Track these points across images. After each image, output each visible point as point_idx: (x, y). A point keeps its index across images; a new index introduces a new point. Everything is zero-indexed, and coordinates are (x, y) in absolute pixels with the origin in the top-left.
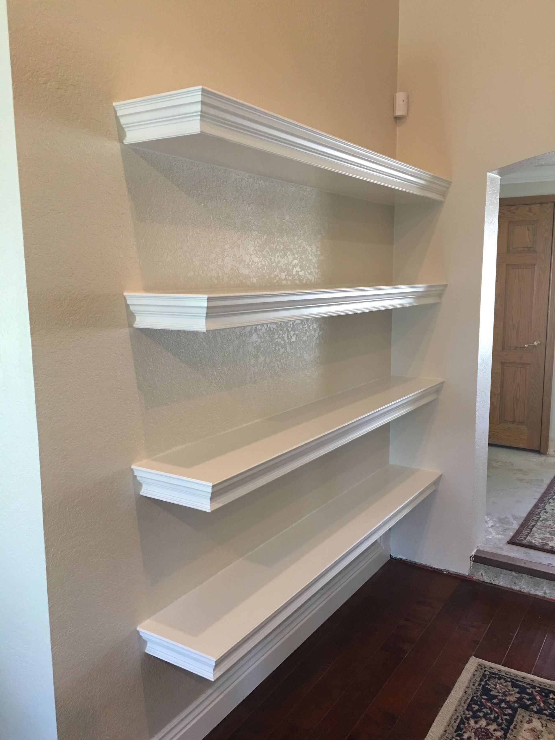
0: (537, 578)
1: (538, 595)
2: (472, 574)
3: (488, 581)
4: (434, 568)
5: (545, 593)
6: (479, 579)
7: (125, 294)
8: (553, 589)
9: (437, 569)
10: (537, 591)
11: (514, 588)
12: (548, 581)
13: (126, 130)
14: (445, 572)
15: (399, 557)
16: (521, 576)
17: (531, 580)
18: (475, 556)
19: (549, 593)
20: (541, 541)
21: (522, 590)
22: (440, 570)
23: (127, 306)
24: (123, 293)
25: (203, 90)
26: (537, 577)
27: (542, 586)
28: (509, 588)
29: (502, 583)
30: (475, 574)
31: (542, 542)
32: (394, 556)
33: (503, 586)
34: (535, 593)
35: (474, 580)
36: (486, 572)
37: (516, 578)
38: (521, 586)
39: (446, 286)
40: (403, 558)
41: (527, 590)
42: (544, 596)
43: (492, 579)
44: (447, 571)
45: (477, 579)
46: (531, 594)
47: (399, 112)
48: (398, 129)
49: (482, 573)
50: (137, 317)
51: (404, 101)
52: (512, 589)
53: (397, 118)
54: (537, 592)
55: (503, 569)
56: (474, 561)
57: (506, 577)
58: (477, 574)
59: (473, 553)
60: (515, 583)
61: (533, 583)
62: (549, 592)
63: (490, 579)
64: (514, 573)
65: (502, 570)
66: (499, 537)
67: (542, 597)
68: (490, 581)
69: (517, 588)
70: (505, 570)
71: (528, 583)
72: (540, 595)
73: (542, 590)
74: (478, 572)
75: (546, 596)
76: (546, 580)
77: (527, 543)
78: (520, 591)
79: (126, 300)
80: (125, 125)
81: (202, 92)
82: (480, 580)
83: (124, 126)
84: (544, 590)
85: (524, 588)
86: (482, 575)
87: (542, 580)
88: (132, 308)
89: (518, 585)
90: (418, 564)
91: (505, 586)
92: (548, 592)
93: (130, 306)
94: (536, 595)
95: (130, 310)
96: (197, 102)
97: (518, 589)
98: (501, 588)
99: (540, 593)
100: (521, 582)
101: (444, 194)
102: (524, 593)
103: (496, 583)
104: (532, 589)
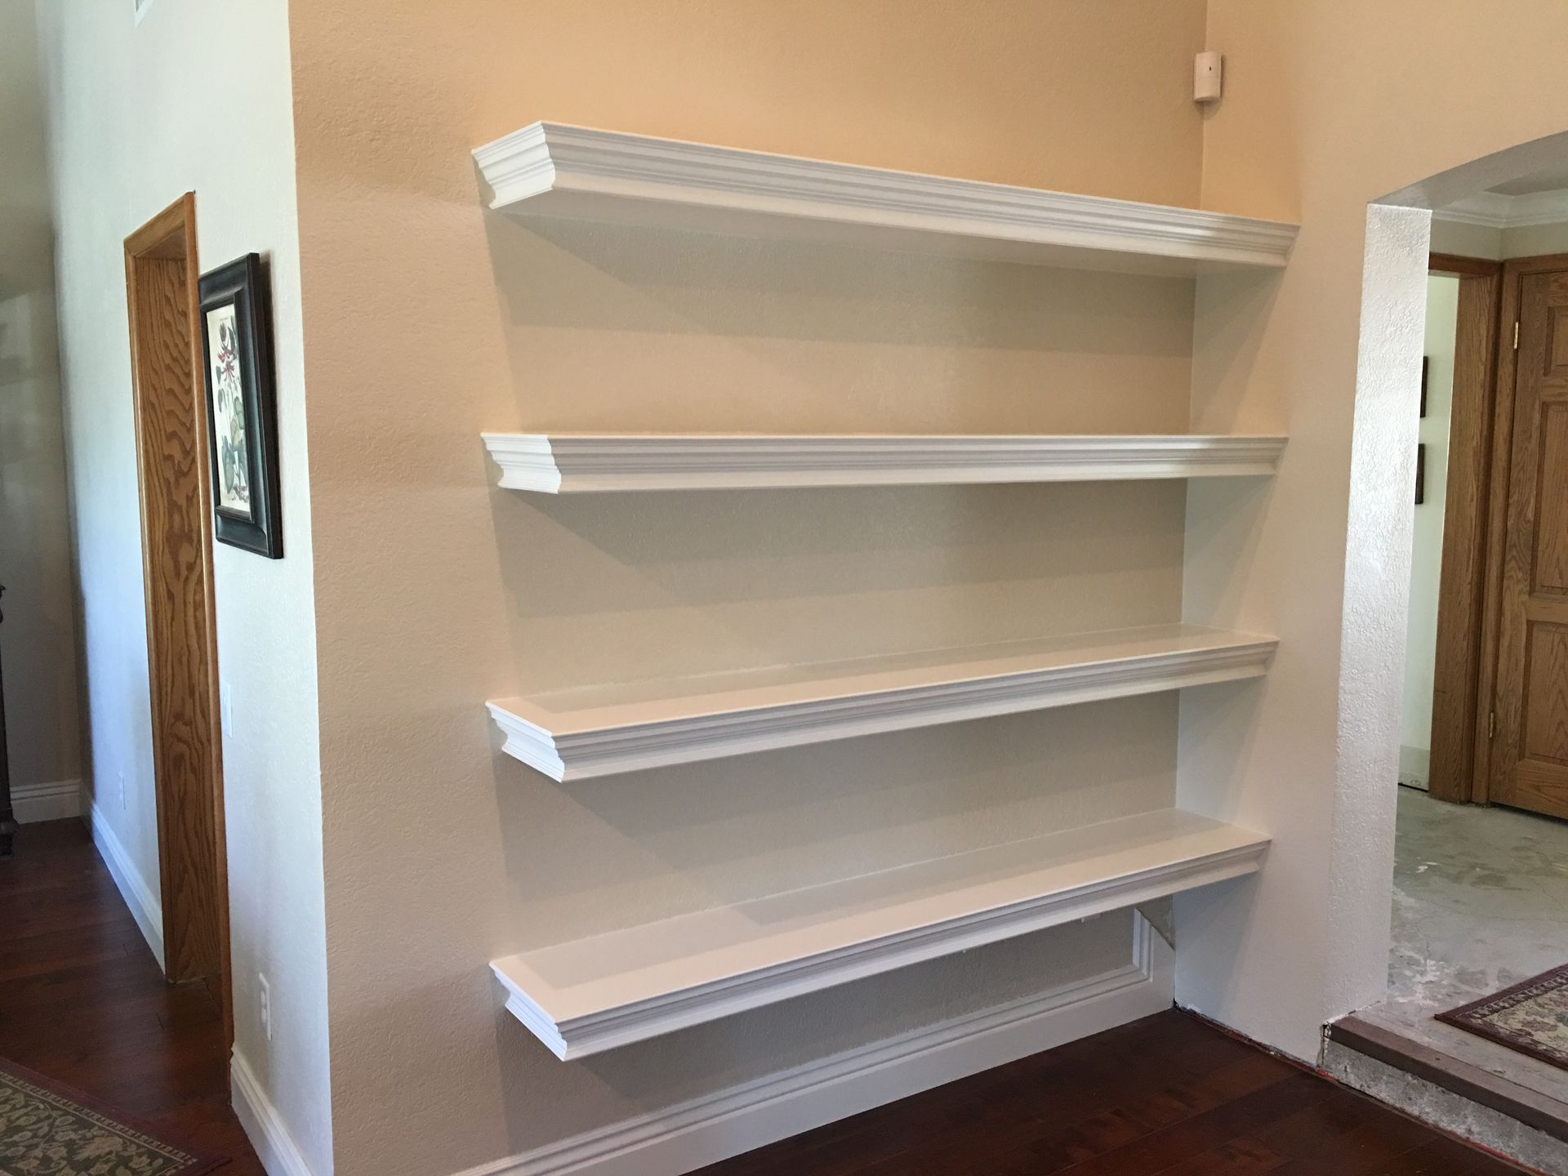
0: (1455, 1095)
1: (1454, 1134)
2: (1327, 1066)
3: (1358, 1087)
4: (1255, 1042)
5: (1469, 1131)
6: (1340, 1078)
7: (483, 435)
8: (1486, 1125)
9: (1259, 1044)
10: (1454, 1124)
11: (1409, 1109)
12: (1477, 1105)
13: (494, 187)
14: (1272, 1053)
15: (1189, 1007)
16: (1424, 1085)
17: (1441, 1097)
18: (1334, 1027)
19: (1479, 1134)
20: (1519, 1026)
21: (1424, 1117)
22: (1265, 1047)
23: (488, 454)
24: (479, 434)
25: (546, 127)
26: (1455, 1093)
27: (1465, 1114)
28: (1395, 1108)
29: (1383, 1096)
30: (1333, 1066)
31: (1520, 1030)
32: (1180, 1004)
33: (1386, 1101)
34: (1449, 1128)
35: (1329, 1079)
36: (1353, 1066)
37: (1414, 1087)
38: (1423, 1108)
39: (1285, 440)
40: (1198, 1010)
41: (1433, 1118)
42: (1468, 1138)
43: (1364, 1084)
44: (1279, 1052)
45: (1336, 1077)
46: (1440, 1129)
47: (1203, 91)
48: (1206, 125)
49: (1346, 1067)
50: (505, 471)
51: (1210, 69)
52: (1403, 1111)
53: (1203, 104)
54: (1454, 1126)
55: (1387, 1063)
56: (1332, 1038)
57: (1392, 1083)
58: (1336, 1066)
59: (1332, 1021)
60: (1410, 1099)
61: (1446, 1105)
62: (1478, 1129)
63: (1361, 1083)
64: (1409, 1077)
65: (1386, 1066)
66: (1426, 1003)
67: (1463, 1140)
68: (1361, 1086)
69: (1414, 1110)
70: (1390, 1067)
71: (1436, 1102)
72: (1459, 1133)
73: (1464, 1123)
74: (1339, 1063)
75: (1471, 1137)
76: (1472, 1102)
77: (1482, 1027)
78: (1417, 1118)
79: (484, 444)
80: (490, 180)
81: (544, 128)
82: (1342, 1081)
83: (490, 183)
84: (1468, 1123)
85: (1428, 1113)
86: (1346, 1071)
87: (1465, 1100)
88: (495, 457)
89: (1416, 1104)
90: (1225, 1029)
91: (1391, 1102)
92: (1475, 1129)
93: (493, 455)
94: (1451, 1132)
95: (492, 459)
96: (542, 144)
97: (1416, 1113)
98: (1380, 1104)
99: (1460, 1130)
100: (1422, 1098)
101: (1285, 252)
102: (1426, 1123)
103: (1372, 1092)
104: (1444, 1119)
